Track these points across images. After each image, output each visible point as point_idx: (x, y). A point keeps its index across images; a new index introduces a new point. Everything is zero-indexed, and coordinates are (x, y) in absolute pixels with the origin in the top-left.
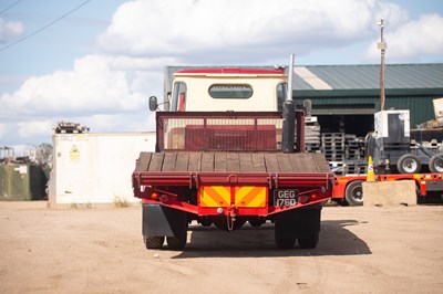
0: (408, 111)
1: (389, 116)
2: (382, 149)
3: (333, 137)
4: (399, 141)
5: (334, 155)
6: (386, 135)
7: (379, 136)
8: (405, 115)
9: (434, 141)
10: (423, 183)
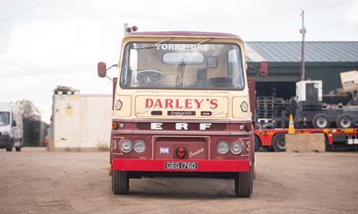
0: (321, 82)
1: (307, 84)
2: (301, 109)
3: (265, 100)
4: (314, 104)
5: (266, 114)
6: (304, 99)
7: (299, 100)
8: (319, 85)
9: (341, 104)
10: (330, 135)
